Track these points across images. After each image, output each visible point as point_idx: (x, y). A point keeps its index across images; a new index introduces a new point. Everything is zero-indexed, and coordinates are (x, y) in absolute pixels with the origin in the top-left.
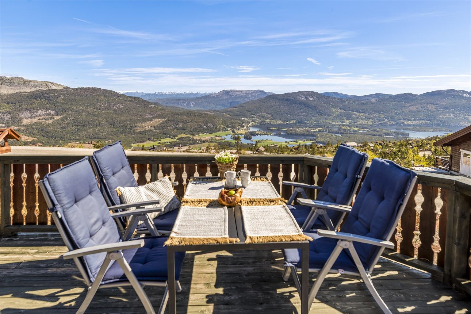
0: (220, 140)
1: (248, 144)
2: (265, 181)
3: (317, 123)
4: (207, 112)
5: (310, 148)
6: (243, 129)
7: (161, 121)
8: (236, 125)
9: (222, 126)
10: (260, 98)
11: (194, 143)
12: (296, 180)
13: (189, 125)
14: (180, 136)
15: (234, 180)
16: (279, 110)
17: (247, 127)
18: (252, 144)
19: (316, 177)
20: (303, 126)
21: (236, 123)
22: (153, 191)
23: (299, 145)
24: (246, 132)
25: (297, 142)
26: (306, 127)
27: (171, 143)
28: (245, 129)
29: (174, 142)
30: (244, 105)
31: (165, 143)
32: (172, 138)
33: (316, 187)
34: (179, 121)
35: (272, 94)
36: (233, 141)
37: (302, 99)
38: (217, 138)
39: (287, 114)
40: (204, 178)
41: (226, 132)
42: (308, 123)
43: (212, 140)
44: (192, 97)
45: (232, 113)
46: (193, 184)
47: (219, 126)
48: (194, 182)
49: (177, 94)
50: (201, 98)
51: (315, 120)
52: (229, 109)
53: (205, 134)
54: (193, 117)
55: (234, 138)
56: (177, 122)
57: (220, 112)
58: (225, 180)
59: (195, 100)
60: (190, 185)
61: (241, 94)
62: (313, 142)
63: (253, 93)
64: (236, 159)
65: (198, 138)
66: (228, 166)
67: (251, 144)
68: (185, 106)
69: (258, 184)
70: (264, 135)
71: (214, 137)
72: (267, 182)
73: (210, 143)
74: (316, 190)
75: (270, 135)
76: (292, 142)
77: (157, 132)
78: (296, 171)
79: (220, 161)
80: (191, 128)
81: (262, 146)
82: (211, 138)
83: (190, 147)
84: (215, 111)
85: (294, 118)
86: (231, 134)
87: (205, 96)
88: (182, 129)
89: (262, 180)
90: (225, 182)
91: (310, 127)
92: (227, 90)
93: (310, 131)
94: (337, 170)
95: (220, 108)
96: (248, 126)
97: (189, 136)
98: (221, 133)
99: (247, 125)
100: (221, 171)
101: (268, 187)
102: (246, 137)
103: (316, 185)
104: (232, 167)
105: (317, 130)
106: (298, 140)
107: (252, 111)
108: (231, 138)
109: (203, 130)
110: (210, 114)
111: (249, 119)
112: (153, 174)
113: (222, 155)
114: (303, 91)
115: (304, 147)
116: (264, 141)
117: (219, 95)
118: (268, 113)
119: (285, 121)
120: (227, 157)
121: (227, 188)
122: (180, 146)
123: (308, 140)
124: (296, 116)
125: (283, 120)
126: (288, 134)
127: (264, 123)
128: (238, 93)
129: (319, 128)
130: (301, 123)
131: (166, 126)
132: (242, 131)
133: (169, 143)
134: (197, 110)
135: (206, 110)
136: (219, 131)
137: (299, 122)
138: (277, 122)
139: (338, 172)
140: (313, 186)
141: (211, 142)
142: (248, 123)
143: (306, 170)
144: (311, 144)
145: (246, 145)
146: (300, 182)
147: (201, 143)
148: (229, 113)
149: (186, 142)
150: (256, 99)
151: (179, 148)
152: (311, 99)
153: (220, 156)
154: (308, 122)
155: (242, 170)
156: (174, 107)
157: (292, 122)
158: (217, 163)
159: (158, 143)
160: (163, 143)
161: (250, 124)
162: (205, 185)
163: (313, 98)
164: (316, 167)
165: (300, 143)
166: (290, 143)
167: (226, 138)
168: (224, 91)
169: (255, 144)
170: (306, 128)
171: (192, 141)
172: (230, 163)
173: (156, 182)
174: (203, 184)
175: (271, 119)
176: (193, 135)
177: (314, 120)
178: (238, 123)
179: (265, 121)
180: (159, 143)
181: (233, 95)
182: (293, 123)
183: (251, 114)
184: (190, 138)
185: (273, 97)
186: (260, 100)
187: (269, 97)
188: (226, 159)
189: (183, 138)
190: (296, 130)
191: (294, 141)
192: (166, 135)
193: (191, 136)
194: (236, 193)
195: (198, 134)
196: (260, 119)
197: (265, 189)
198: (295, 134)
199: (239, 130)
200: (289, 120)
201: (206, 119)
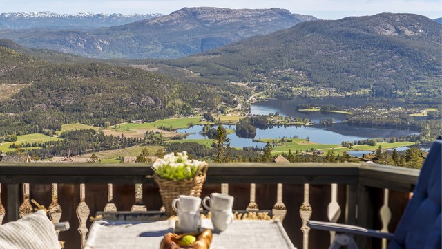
0: (174, 139)
1: (245, 149)
2: (267, 219)
3: (425, 97)
4: (140, 66)
5: (404, 160)
6: (233, 111)
7: (17, 88)
8: (217, 99)
9: (179, 102)
10: (279, 29)
11: (104, 147)
12: (341, 220)
13: (92, 99)
14: (67, 128)
15: (195, 216)
16: (329, 63)
17: (244, 104)
18: (257, 150)
19: (385, 214)
20: (388, 102)
21: (216, 95)
22: (14, 242)
23: (379, 152)
24: (242, 117)
25: (372, 144)
26: (396, 105)
27: (44, 146)
28: (238, 110)
29: (51, 143)
30: (238, 48)
31: (28, 146)
32: (48, 134)
33: (384, 235)
34: (64, 90)
35: (310, 20)
36: (208, 142)
37: (388, 33)
38: (166, 134)
39: (347, 71)
40: (129, 215)
41: (189, 117)
42: (400, 96)
43: (151, 138)
44: (99, 25)
45: (205, 69)
46: (103, 226)
47: (170, 103)
48: (106, 222)
49: (62, 18)
50: (122, 29)
51: (419, 88)
52: (198, 59)
53: (134, 122)
54: (102, 79)
55: (209, 134)
56: (61, 91)
57: (174, 65)
58: (177, 218)
59: (108, 34)
60: (97, 227)
61: (228, 19)
62: (414, 143)
63: (261, 15)
64: (203, 170)
65: (116, 134)
66: (183, 185)
67: (253, 149)
68: (82, 50)
69: (249, 226)
70: (288, 126)
71: (159, 131)
72: (272, 221)
73: (147, 147)
74: (384, 240)
75: (304, 125)
76: (359, 143)
77: (6, 117)
78: (341, 201)
79: (164, 175)
80: (97, 107)
81: (283, 155)
82: (150, 135)
83: (94, 157)
84: (161, 62)
85: (367, 83)
86: (202, 123)
87: (134, 24)
88: (74, 110)
89: (260, 218)
90: (177, 222)
91: (406, 105)
92: (191, 9)
93: (406, 116)
94: (426, 196)
95: (174, 55)
96: (247, 101)
97: (92, 127)
98: (177, 121)
99: (245, 100)
100: (167, 197)
101: (272, 230)
102: (242, 132)
103: (385, 230)
104: (191, 188)
105: (424, 113)
106: (375, 139)
107: (258, 63)
108: (202, 133)
109: (128, 112)
110: (148, 69)
111: (248, 85)
112: (9, 207)
113: (171, 160)
114: (390, 14)
115: (389, 157)
116: (288, 141)
117: (171, 21)
118: (299, 70)
119: (342, 90)
120: (182, 165)
121: (180, 232)
122: (66, 155)
123: (400, 139)
124: (370, 77)
125: (337, 88)
126: (350, 124)
127: (290, 95)
128: (222, 16)
129: (429, 110)
130: (382, 95)
131: (32, 101)
132: (232, 117)
133: (40, 145)
134: (111, 61)
135: (137, 60)
136: (170, 114)
137: (379, 94)
138: (323, 93)
139: (428, 199)
140: (378, 232)
141: (148, 143)
142: (247, 94)
143: (363, 196)
144: (407, 149)
145: (240, 151)
146: (349, 224)
147: (123, 147)
148: (198, 67)
149: (83, 143)
150: (268, 32)
151: (66, 160)
152: (408, 33)
153: (166, 163)
154: (401, 93)
155: (215, 194)
156: (51, 53)
157: (361, 92)
158: (157, 180)
159: (11, 147)
160: (22, 145)
161: (251, 98)
162: (130, 228)
163: (415, 30)
164: (386, 191)
165: (380, 147)
166: (354, 146)
167: (188, 135)
168: (184, 9)
169: (264, 150)
170: (397, 109)
171: (100, 140)
172: (188, 179)
173: (19, 222)
174: (125, 225)
175: (306, 85)
176: (103, 125)
177: (416, 88)
178: (221, 94)
179: (290, 91)
180: (13, 146)
181: (208, 22)
182: (364, 96)
183: (255, 71)
184: (94, 132)
185: (313, 26)
186: (280, 36)
187: (303, 27)
188: (177, 172)
189: (75, 132)
190: (370, 113)
191: (364, 143)
192: (31, 124)
193: (97, 129)
194: (197, 239)
195: (115, 122)
196: (279, 85)
197: (264, 235)
198: (369, 125)
199: (222, 113)
200: (353, 87)
201: (137, 83)
